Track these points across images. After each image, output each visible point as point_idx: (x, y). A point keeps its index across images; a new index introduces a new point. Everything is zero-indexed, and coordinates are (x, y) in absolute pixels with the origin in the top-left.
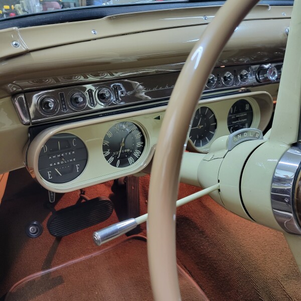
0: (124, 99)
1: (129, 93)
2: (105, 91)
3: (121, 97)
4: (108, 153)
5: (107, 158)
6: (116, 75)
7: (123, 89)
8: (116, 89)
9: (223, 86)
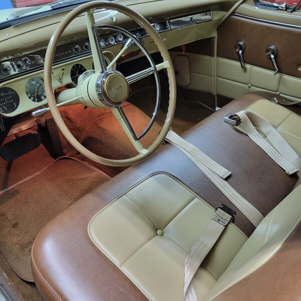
0: (31, 66)
1: (33, 62)
2: (20, 63)
3: (29, 65)
4: (29, 95)
5: (30, 98)
6: (24, 54)
7: (29, 60)
8: (25, 61)
9: (86, 51)
